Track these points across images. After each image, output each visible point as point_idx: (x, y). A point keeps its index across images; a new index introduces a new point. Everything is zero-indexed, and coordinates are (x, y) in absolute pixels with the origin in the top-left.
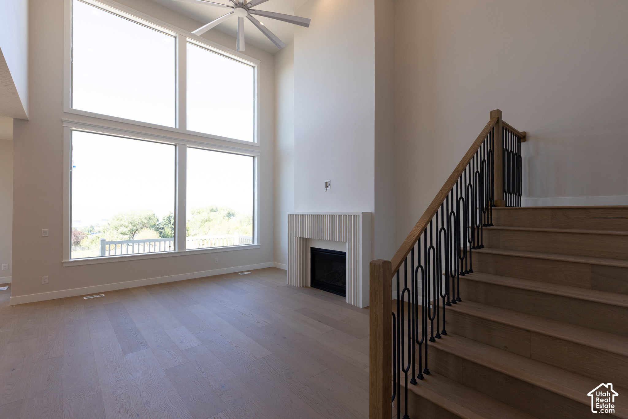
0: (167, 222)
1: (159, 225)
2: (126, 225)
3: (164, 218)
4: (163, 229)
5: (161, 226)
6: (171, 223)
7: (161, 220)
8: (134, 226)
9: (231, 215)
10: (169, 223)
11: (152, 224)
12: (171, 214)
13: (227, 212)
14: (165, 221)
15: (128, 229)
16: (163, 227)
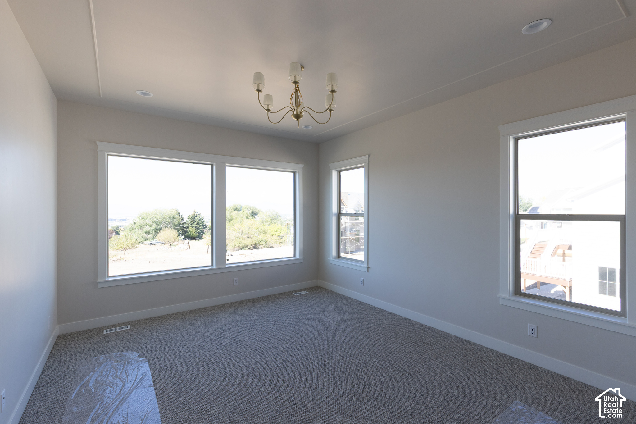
0: (192, 221)
1: (184, 224)
2: (150, 224)
3: (189, 217)
4: (187, 228)
5: (187, 225)
6: (195, 222)
7: (186, 219)
8: (158, 225)
9: (255, 214)
10: (194, 223)
11: (176, 223)
12: (196, 214)
13: (250, 211)
14: (190, 220)
15: (152, 228)
16: (188, 226)
